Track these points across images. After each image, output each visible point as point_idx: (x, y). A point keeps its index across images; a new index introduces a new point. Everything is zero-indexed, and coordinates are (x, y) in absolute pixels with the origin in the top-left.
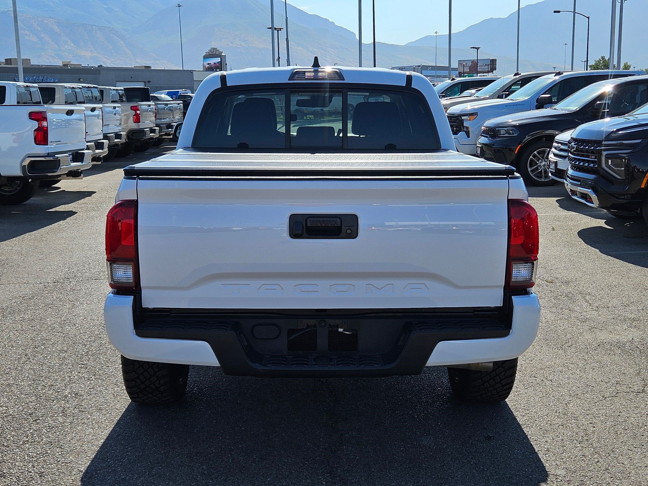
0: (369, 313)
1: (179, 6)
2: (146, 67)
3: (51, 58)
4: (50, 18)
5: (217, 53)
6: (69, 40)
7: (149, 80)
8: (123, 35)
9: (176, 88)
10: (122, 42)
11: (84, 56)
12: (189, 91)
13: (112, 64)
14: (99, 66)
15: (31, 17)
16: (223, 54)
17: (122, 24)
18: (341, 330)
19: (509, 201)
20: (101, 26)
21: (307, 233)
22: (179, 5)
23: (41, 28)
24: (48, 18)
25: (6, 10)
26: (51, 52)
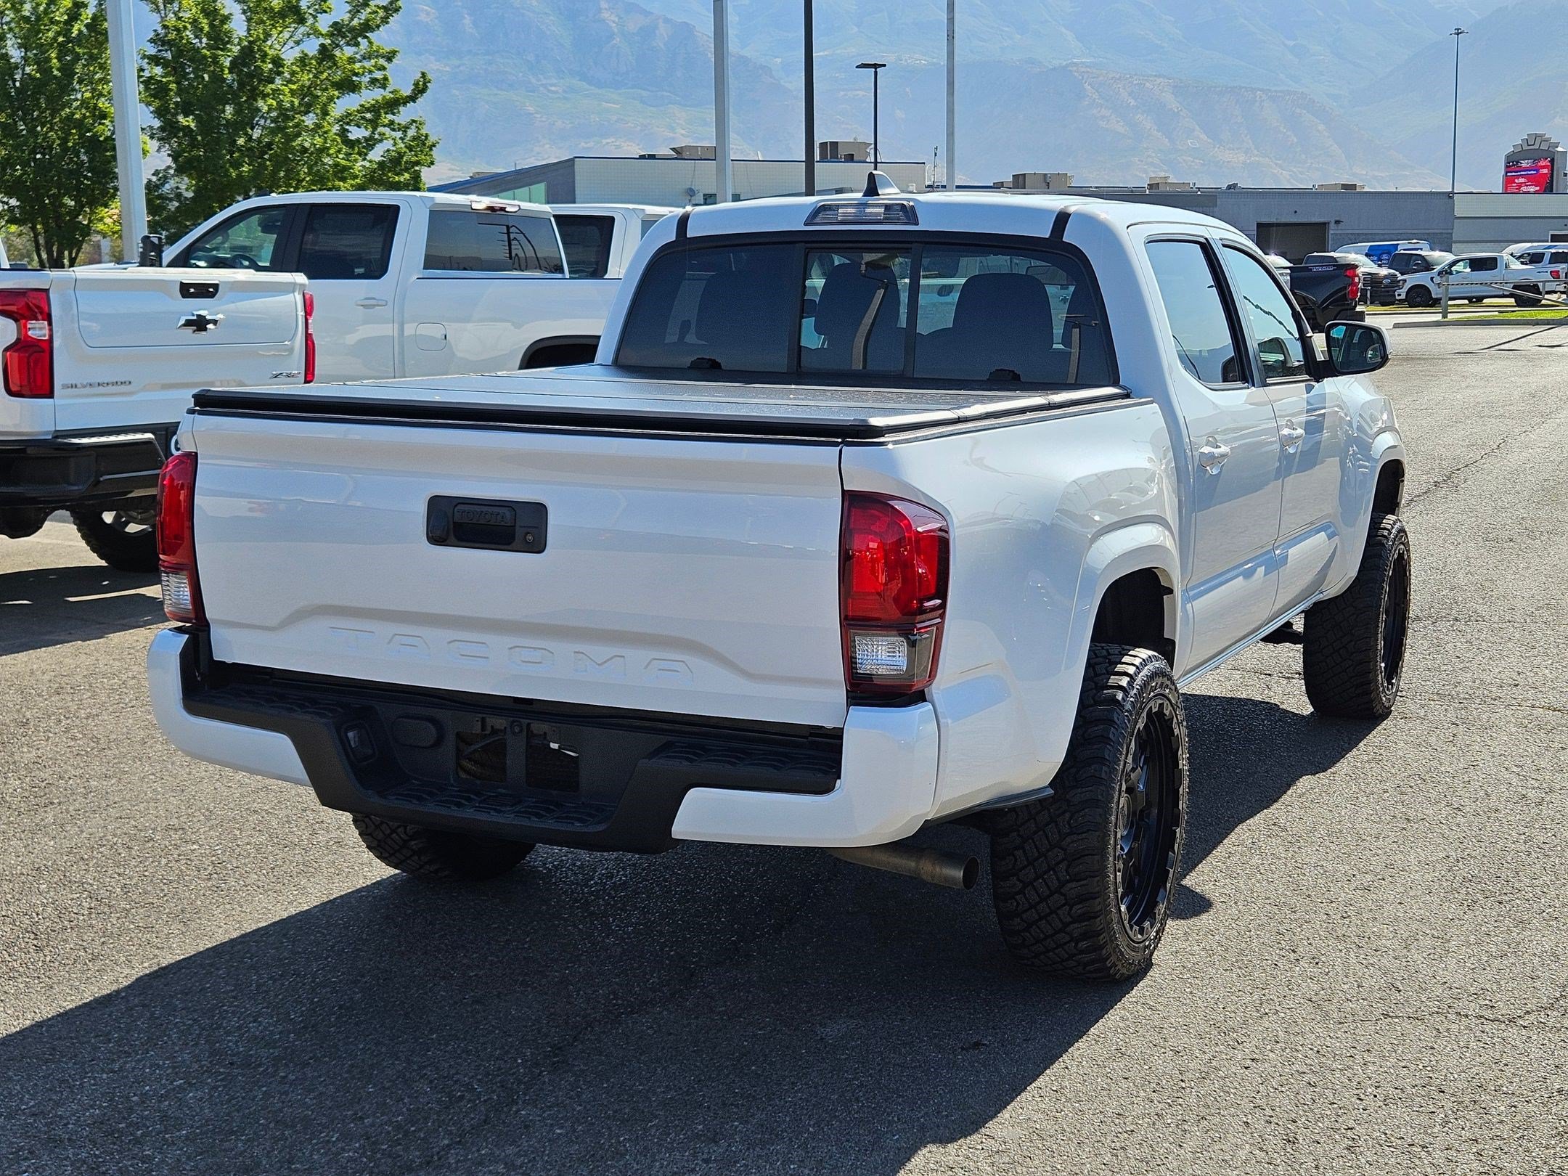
0: (611, 717)
1: (1458, 34)
2: (1345, 186)
3: (1152, 169)
4: (1159, 76)
5: (1544, 147)
6: (1197, 128)
7: (1337, 219)
8: (1327, 109)
9: (1393, 236)
10: (1321, 127)
11: (1228, 162)
12: (1424, 244)
13: (1292, 180)
14: (1229, 187)
15: (1118, 77)
16: (1559, 149)
17: (1327, 83)
18: (554, 746)
19: (846, 494)
20: (1276, 91)
21: (456, 536)
22: (1458, 29)
23: (1136, 100)
24: (1156, 76)
25: (1065, 63)
26: (1154, 155)
